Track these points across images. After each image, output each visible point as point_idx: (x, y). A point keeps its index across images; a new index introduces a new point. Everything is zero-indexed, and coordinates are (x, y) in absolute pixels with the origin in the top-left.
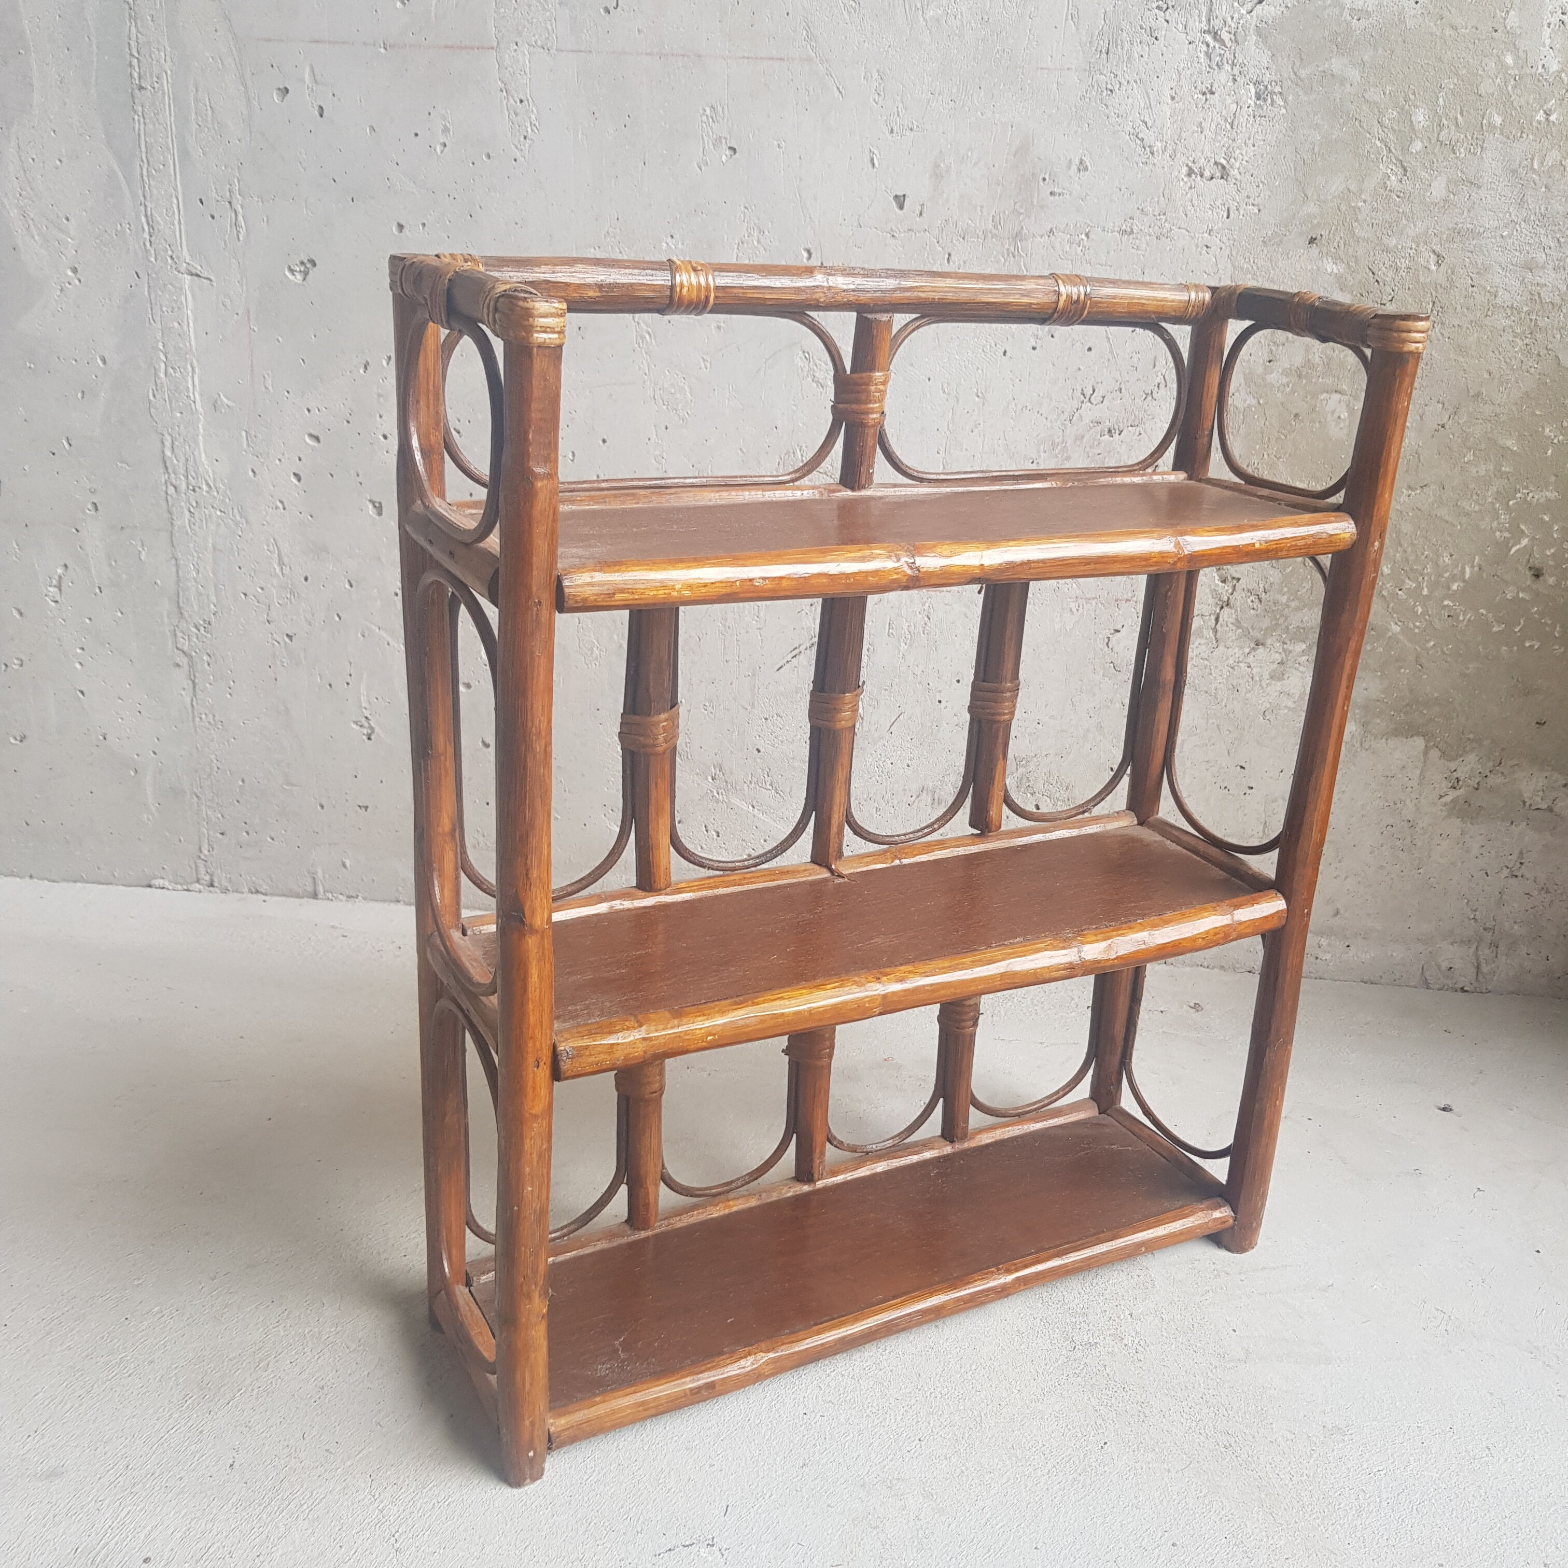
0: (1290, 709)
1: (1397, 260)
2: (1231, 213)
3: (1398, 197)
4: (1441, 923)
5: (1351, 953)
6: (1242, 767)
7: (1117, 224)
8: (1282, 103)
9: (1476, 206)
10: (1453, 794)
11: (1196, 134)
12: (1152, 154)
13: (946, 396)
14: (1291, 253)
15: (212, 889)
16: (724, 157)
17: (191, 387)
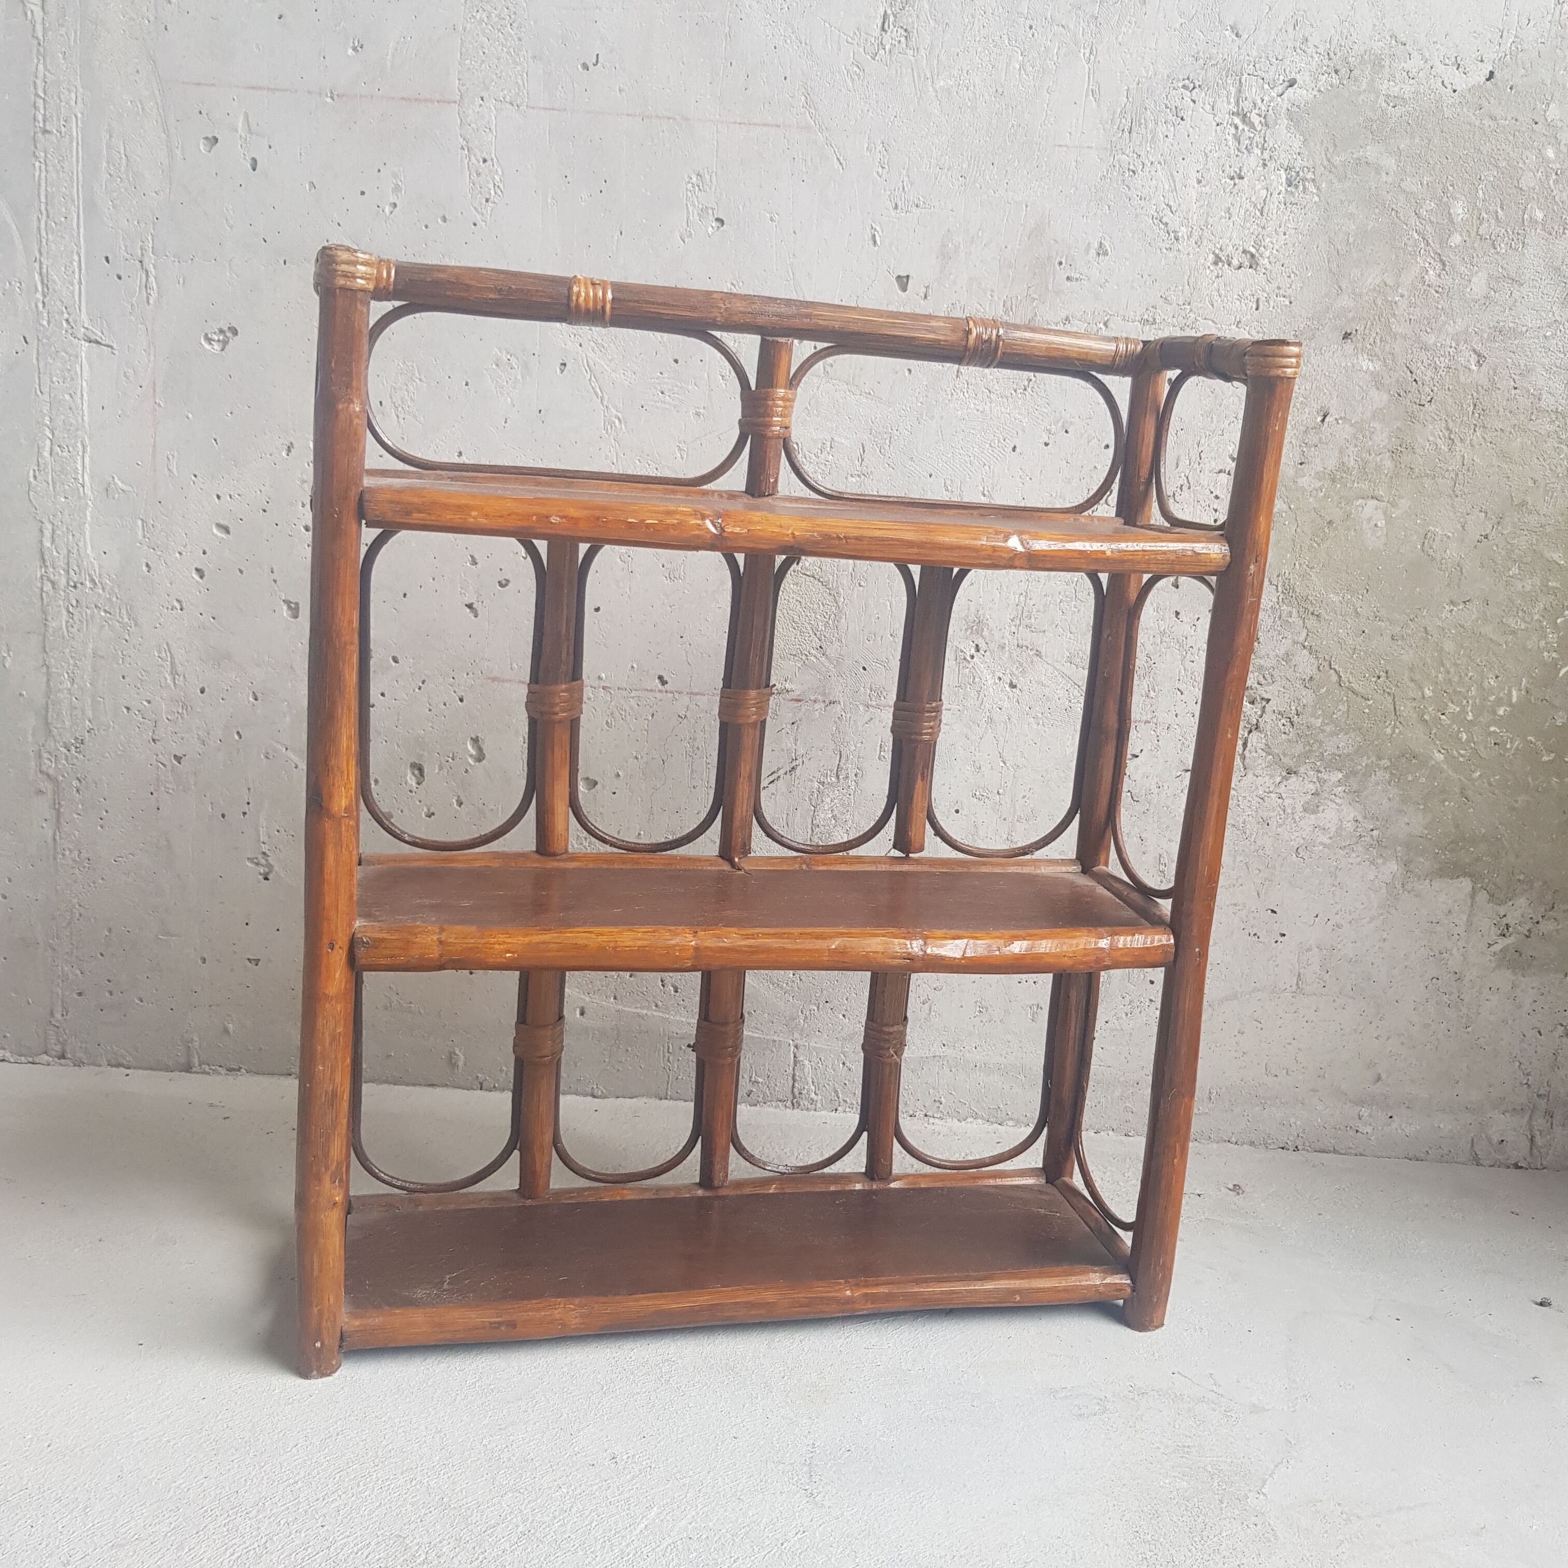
0: (1325, 846)
1: (1436, 359)
2: (1260, 304)
3: (1437, 292)
4: (1491, 1089)
5: (1394, 1125)
6: (1273, 911)
7: (1138, 313)
8: (1315, 191)
9: (1518, 304)
10: (1502, 943)
11: (1223, 220)
12: (1177, 239)
14: (1324, 348)
15: (62, 1061)
16: (710, 229)
17: (80, 468)
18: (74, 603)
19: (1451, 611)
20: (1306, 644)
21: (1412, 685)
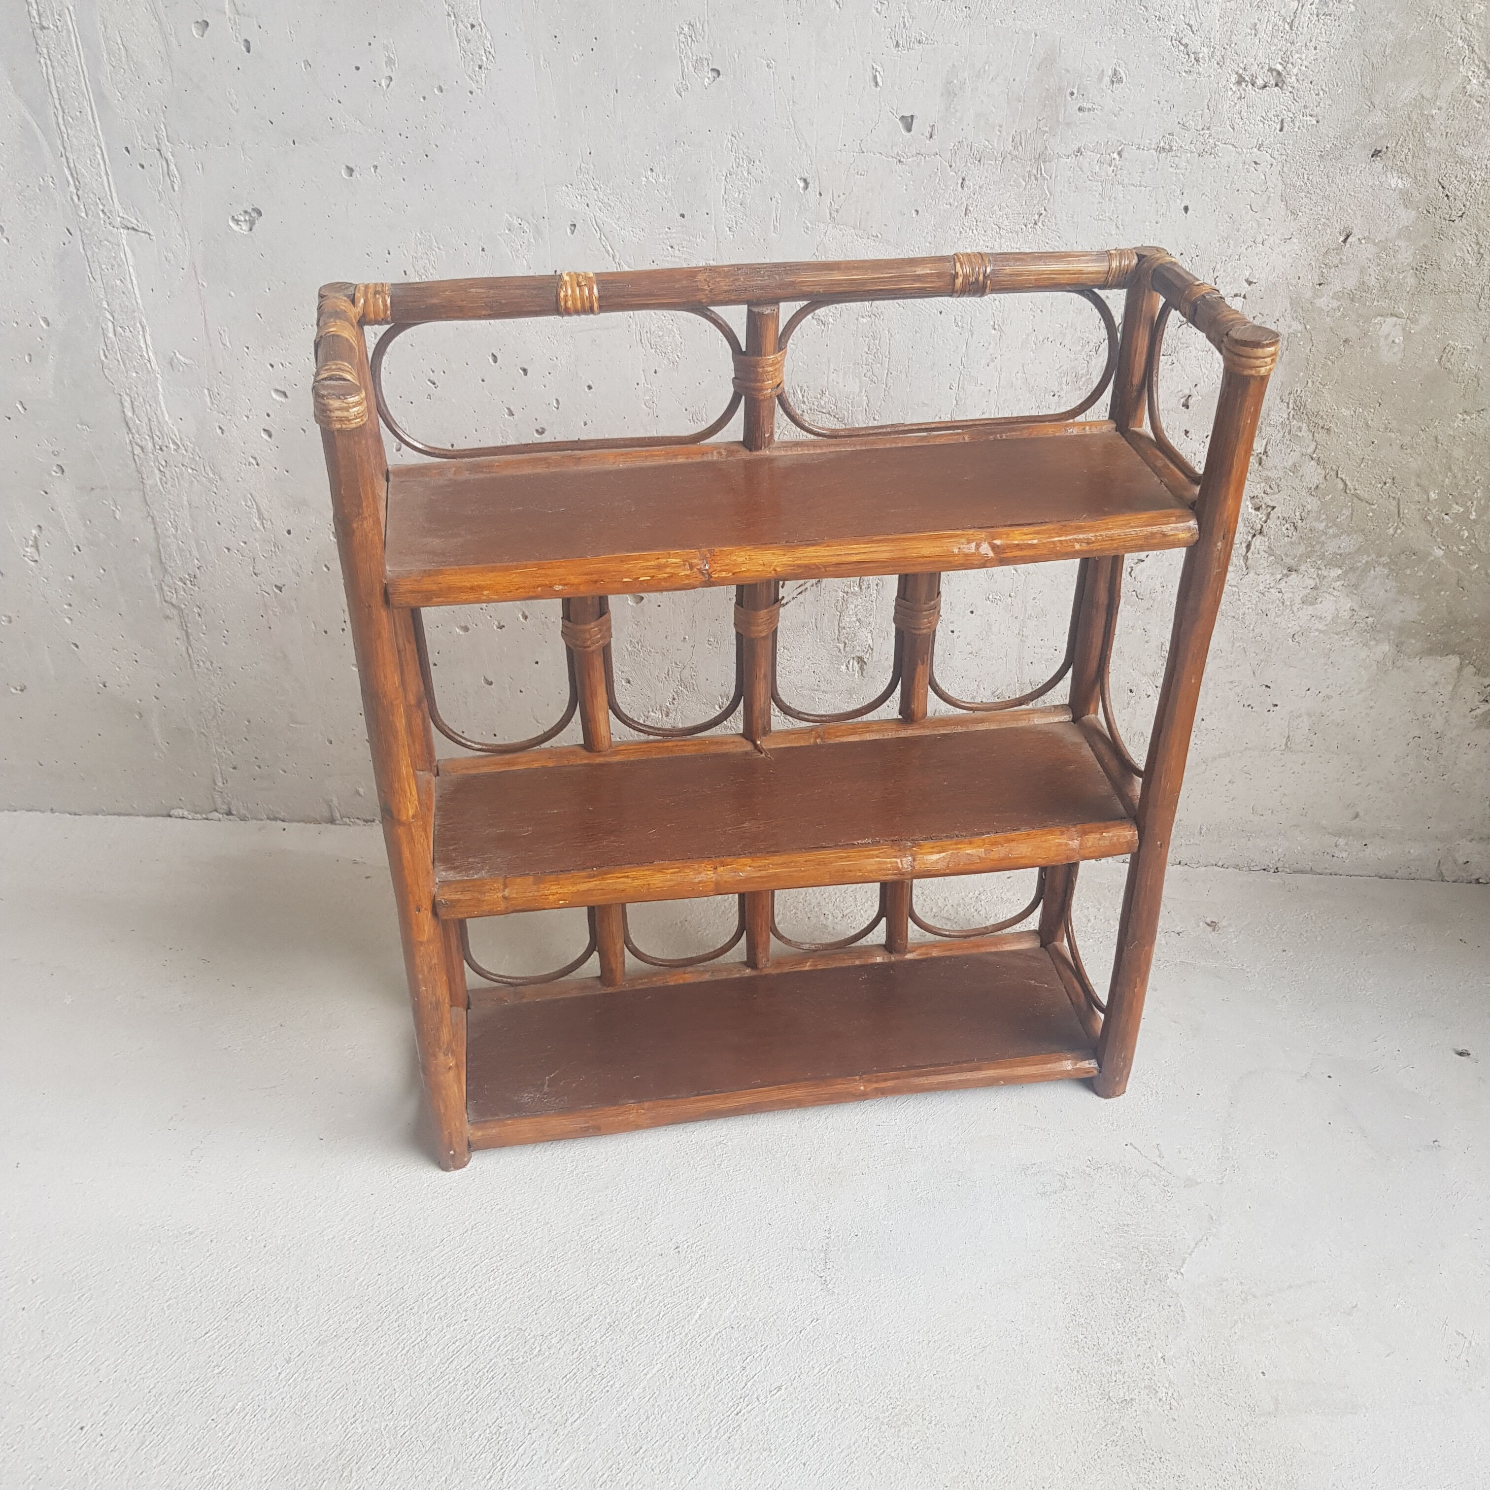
0: (1321, 632)
1: (1471, 173)
2: (1285, 124)
3: (1478, 102)
4: (1461, 823)
5: (1368, 851)
6: (1267, 686)
7: (1154, 141)
10: (1484, 708)
11: (1249, 37)
12: (1197, 61)
13: (960, 330)
14: (1351, 167)
15: (231, 817)
16: (706, 79)
17: (143, 346)
18: (164, 463)
19: (1464, 420)
20: (1315, 455)
21: (1417, 489)
